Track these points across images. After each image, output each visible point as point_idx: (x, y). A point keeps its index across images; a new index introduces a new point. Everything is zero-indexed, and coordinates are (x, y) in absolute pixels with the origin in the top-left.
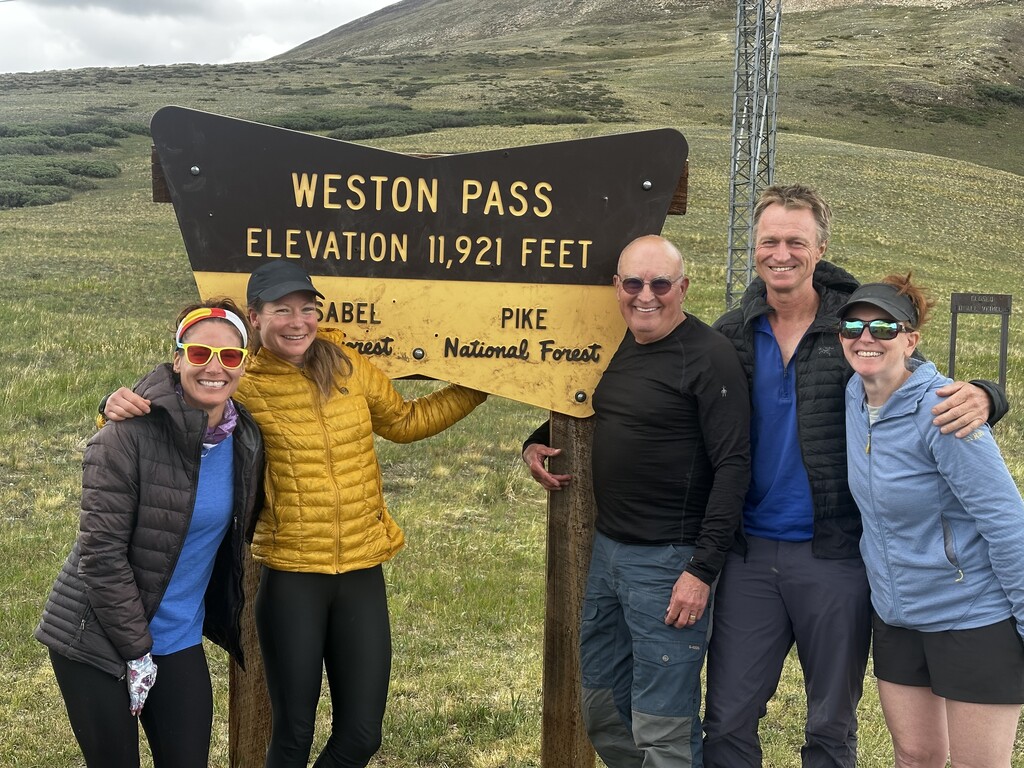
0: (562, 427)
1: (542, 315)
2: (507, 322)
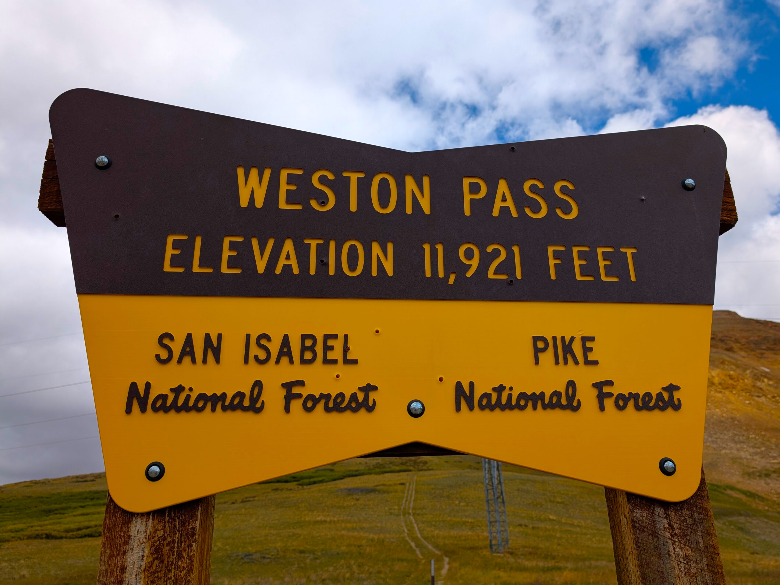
1: (589, 345)
2: (541, 356)
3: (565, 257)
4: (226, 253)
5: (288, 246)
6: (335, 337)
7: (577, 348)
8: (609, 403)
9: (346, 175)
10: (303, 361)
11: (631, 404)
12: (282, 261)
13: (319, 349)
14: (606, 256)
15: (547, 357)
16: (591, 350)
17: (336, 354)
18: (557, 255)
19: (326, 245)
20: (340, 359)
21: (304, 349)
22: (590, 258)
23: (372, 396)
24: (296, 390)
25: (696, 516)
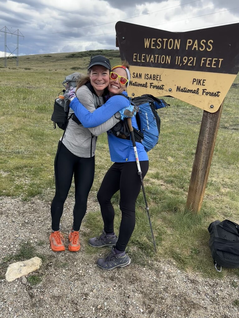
0: (206, 115)
1: (204, 81)
2: (194, 83)
3: (205, 61)
4: (143, 58)
5: (152, 56)
6: (159, 75)
7: (202, 82)
8: (205, 93)
9: (164, 39)
10: (153, 80)
11: (209, 94)
12: (151, 60)
13: (156, 77)
15: (195, 83)
16: (204, 82)
17: (158, 79)
18: (204, 60)
19: (159, 56)
20: (159, 80)
21: (153, 77)
22: (211, 61)
23: (163, 87)
24: (152, 84)
25: (215, 116)
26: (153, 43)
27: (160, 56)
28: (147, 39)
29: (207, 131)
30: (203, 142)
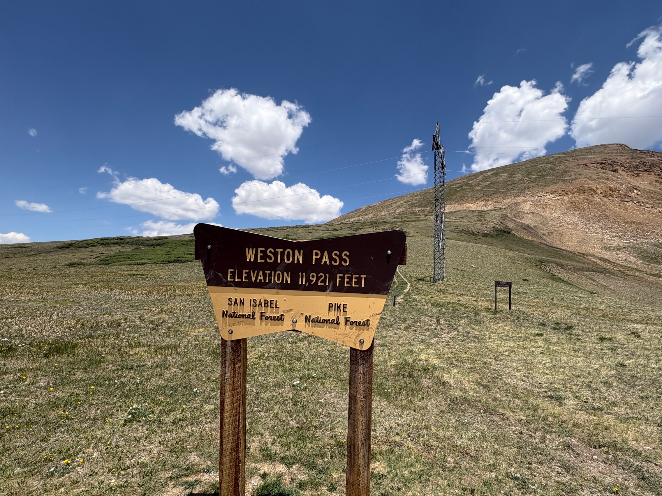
0: (354, 354)
1: (345, 306)
2: (330, 308)
3: (343, 278)
4: (244, 275)
5: (261, 273)
6: (273, 301)
7: (342, 307)
8: (348, 323)
9: (277, 250)
10: (265, 307)
11: (355, 324)
12: (259, 278)
13: (269, 303)
14: (356, 278)
15: (332, 309)
16: (345, 308)
17: (273, 306)
18: (340, 277)
19: (271, 273)
20: (275, 307)
21: (265, 303)
22: (350, 279)
23: (283, 317)
25: (369, 354)
26: (259, 255)
27: (273, 272)
28: (251, 249)
29: (360, 378)
30: (358, 396)
